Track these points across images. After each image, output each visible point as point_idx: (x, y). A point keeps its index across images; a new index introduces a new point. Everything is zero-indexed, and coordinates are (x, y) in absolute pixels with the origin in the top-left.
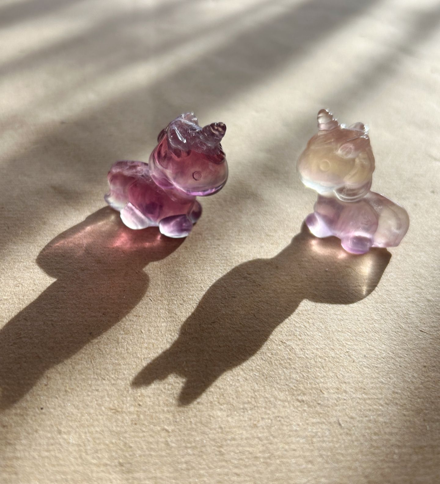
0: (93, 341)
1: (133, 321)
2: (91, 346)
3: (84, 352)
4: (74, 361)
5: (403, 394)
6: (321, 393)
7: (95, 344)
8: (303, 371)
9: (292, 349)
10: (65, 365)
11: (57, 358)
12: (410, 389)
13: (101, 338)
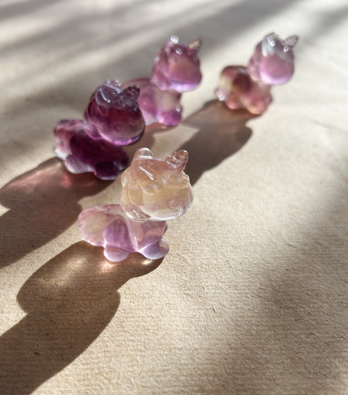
0: (34, 251)
1: (66, 238)
2: (32, 254)
3: (26, 258)
4: (18, 264)
5: (267, 289)
6: (202, 289)
7: (35, 253)
8: (191, 275)
9: (185, 260)
10: (11, 267)
11: (6, 262)
12: (273, 286)
13: (40, 249)
